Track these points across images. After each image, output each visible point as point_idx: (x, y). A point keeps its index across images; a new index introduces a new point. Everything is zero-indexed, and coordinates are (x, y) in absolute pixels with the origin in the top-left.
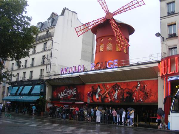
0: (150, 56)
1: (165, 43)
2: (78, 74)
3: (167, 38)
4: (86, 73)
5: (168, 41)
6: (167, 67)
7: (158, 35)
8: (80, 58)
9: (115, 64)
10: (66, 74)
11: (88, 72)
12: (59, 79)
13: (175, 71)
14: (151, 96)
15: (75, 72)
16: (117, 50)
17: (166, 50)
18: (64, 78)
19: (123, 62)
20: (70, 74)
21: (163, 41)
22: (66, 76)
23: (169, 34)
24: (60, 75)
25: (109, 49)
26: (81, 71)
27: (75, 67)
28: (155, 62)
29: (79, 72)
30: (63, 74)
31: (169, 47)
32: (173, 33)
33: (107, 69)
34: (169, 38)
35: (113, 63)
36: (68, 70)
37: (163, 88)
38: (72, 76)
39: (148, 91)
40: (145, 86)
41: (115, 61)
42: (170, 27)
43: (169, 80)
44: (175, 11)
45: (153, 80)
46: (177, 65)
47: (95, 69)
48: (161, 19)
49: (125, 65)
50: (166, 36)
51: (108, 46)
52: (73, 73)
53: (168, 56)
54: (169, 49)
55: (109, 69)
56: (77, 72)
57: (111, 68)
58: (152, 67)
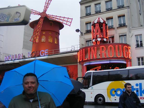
0: (72, 47)
1: (83, 37)
2: (18, 60)
3: (85, 33)
4: (24, 60)
5: (85, 35)
6: (83, 56)
7: (77, 31)
8: (22, 48)
9: (46, 52)
10: (8, 61)
11: (26, 59)
12: (3, 65)
13: (88, 58)
14: (73, 77)
15: (16, 59)
16: (49, 42)
17: (84, 42)
18: (7, 64)
19: (52, 51)
20: (12, 61)
21: (82, 35)
22: (9, 62)
23: (86, 30)
24: (4, 61)
25: (43, 41)
26: (20, 58)
27: (16, 55)
28: (76, 52)
29: (19, 59)
30: (7, 61)
31: (86, 40)
32: (89, 29)
33: (40, 57)
34: (86, 33)
35: (45, 52)
36: (11, 57)
37: (81, 71)
38: (14, 63)
39: (71, 73)
40: (69, 69)
41: (46, 50)
42: (87, 25)
43: (85, 65)
44: (91, 13)
45: (75, 65)
46: (89, 54)
47: (32, 57)
48: (80, 19)
49: (54, 53)
50: (84, 32)
51: (43, 39)
52: (15, 60)
53: (85, 46)
54: (86, 41)
55: (41, 56)
56: (18, 59)
57: (43, 56)
58: (73, 55)
